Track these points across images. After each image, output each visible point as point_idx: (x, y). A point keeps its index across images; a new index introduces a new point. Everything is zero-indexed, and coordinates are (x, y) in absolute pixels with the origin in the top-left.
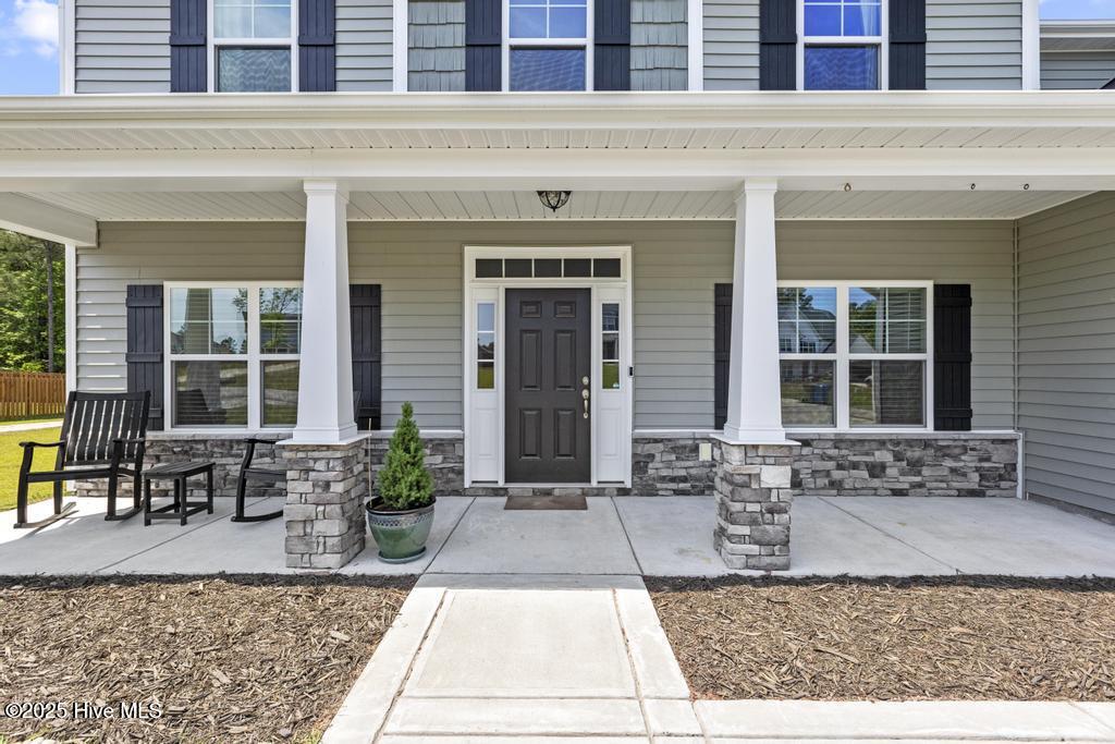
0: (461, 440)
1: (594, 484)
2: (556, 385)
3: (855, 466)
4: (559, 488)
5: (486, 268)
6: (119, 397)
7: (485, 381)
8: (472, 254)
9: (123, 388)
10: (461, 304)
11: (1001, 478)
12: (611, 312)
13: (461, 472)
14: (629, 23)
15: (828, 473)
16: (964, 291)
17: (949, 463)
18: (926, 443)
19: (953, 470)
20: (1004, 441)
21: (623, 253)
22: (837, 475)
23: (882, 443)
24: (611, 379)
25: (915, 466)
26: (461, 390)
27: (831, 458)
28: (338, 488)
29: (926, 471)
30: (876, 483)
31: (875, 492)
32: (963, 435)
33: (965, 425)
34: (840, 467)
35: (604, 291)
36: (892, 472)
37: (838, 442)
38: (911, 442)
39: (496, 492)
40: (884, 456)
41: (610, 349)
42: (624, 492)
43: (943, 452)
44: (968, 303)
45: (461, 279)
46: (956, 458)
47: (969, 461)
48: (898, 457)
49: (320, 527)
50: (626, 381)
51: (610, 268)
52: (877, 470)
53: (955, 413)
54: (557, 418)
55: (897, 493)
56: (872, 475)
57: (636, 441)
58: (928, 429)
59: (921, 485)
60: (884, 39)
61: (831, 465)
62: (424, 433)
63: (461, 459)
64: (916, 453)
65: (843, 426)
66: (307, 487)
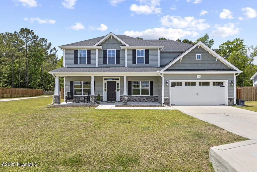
0: (103, 97)
1: (116, 101)
2: (112, 91)
3: (142, 99)
4: (113, 101)
5: (106, 79)
6: (69, 92)
7: (105, 90)
8: (104, 78)
9: (69, 91)
10: (103, 83)
11: (156, 100)
12: (118, 84)
13: (103, 100)
14: (119, 55)
15: (139, 100)
16: (153, 82)
17: (151, 99)
18: (149, 97)
19: (152, 100)
20: (156, 97)
21: (119, 78)
22: (140, 100)
23: (144, 97)
24: (118, 90)
25: (148, 99)
26: (103, 92)
27: (139, 98)
28: (94, 99)
29: (149, 100)
30: (144, 101)
31: (144, 102)
32: (152, 96)
33: (153, 95)
34: (140, 99)
35: (117, 82)
36: (145, 100)
37: (140, 97)
38: (147, 97)
39: (106, 102)
40: (145, 98)
41: (118, 87)
42: (119, 102)
43: (150, 98)
44: (153, 83)
45: (103, 80)
46: (152, 98)
47: (153, 99)
48: (146, 98)
49: (93, 102)
50: (119, 91)
51: (118, 79)
52: (144, 99)
53: (152, 94)
54: (112, 94)
55: (146, 102)
56: (143, 100)
57: (120, 97)
58: (149, 95)
59: (148, 101)
60: (145, 57)
61: (139, 99)
62: (100, 96)
63: (103, 98)
64: (148, 98)
65: (141, 95)
66: (92, 99)
